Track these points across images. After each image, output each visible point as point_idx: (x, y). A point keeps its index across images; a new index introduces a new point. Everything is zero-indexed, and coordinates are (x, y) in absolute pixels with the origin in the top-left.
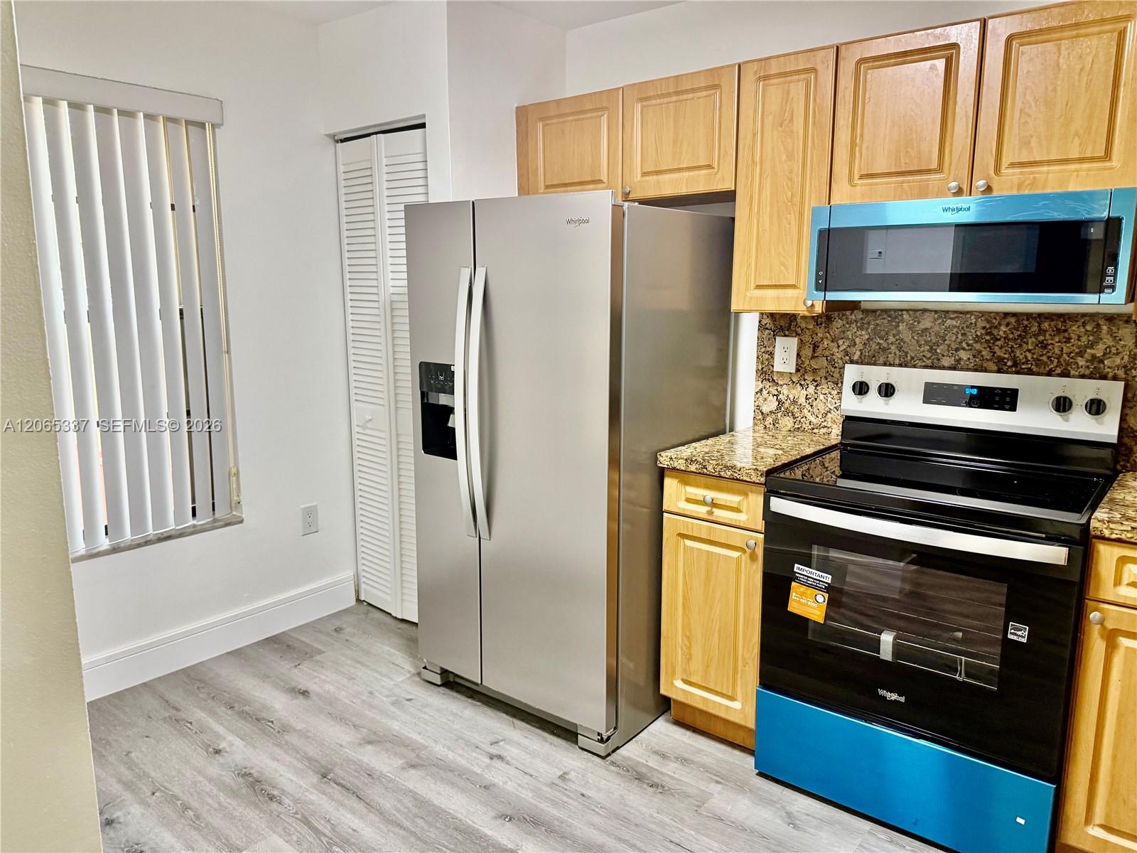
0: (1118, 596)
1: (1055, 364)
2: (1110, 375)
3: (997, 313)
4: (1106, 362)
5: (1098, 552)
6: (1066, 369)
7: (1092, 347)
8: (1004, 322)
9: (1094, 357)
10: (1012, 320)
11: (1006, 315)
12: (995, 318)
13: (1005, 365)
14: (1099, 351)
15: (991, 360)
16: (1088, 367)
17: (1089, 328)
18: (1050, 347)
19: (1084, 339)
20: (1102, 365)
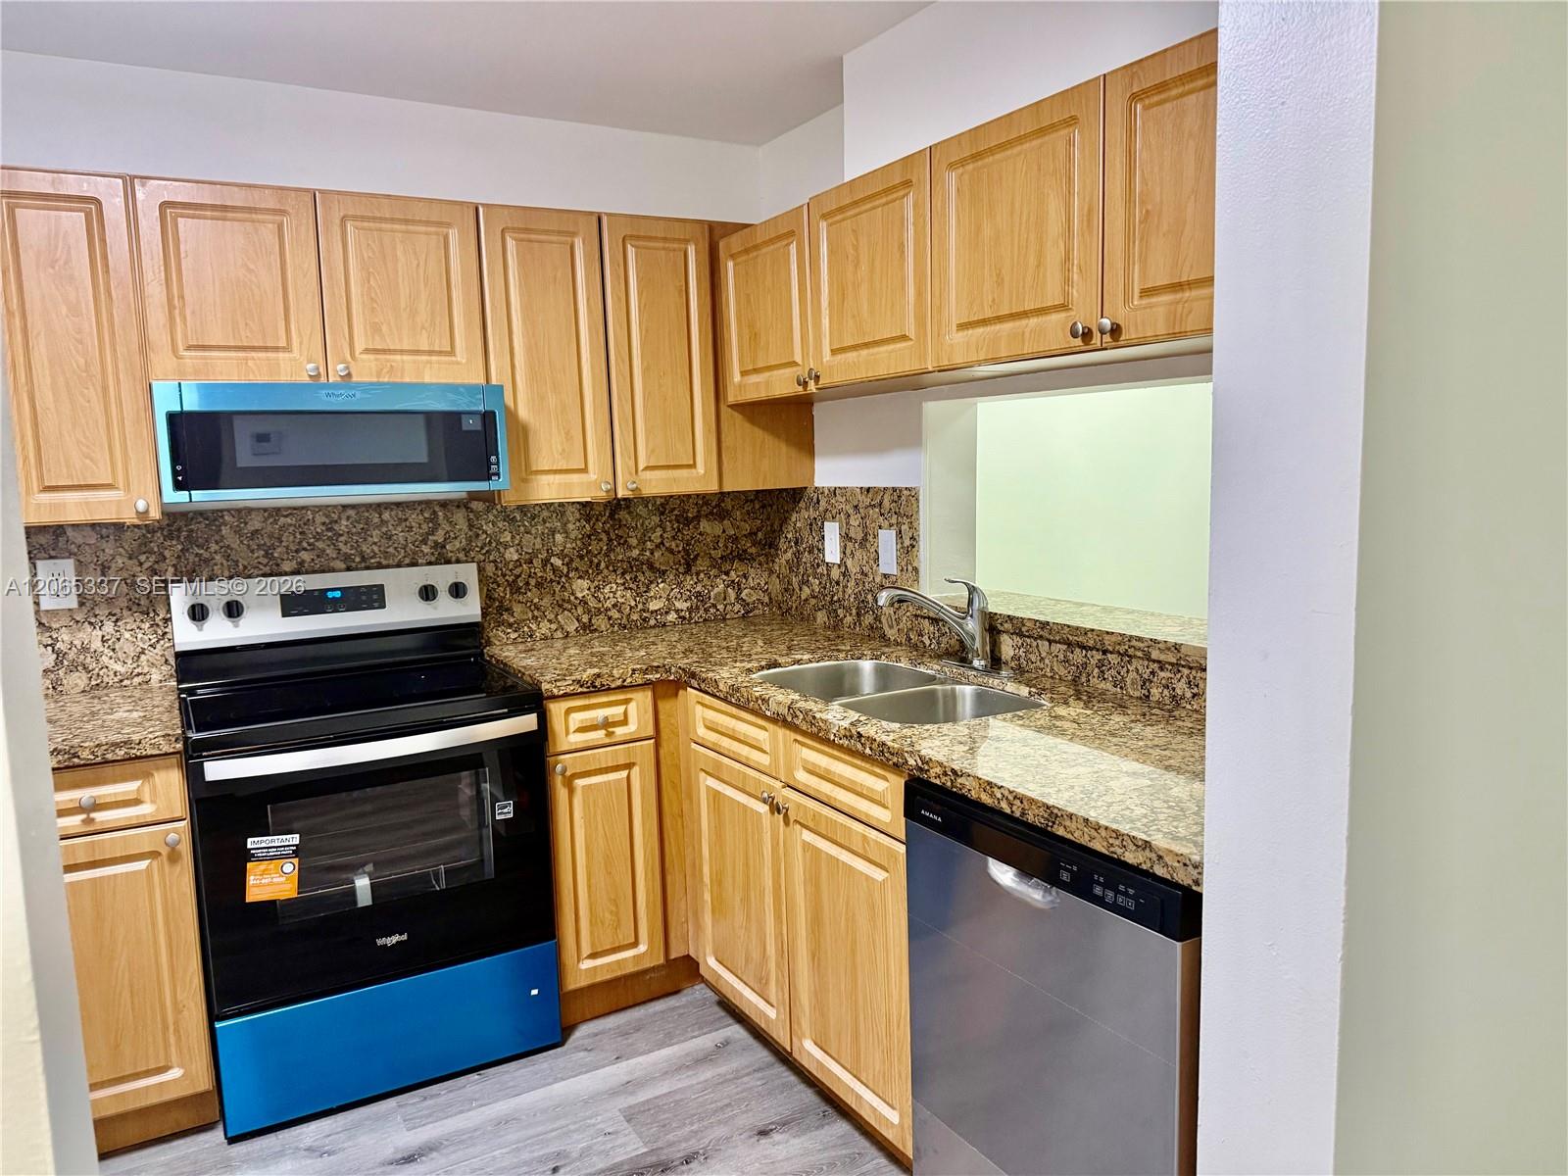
0: (571, 744)
1: (403, 554)
2: (454, 559)
3: (335, 506)
4: (447, 547)
5: (550, 711)
6: (413, 558)
7: (433, 534)
8: (344, 516)
9: (436, 542)
10: (352, 512)
11: (345, 507)
12: (334, 512)
13: (354, 562)
14: (439, 537)
15: (337, 558)
16: (432, 554)
17: (427, 515)
18: (395, 537)
19: (424, 526)
20: (444, 551)
